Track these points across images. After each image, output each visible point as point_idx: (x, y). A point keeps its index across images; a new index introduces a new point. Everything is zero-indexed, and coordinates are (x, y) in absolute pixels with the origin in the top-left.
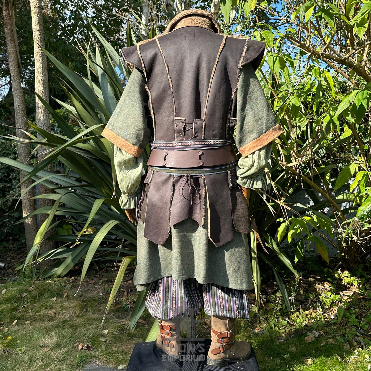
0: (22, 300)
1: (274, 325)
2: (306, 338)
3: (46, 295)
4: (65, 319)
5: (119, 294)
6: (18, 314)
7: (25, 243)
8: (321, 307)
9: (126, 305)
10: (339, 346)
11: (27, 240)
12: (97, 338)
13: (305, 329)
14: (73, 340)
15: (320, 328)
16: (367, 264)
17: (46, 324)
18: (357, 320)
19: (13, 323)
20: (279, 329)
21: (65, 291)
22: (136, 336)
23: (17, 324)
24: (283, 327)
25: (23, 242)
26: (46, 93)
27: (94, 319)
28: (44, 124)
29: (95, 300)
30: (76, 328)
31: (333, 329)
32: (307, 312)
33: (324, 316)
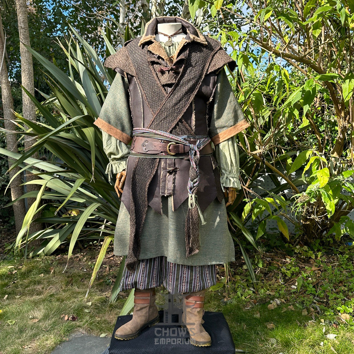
0: (12, 277)
1: (241, 295)
2: (269, 305)
3: (35, 271)
4: (52, 293)
5: (101, 270)
6: (9, 290)
7: (14, 225)
8: (282, 278)
9: (108, 279)
10: (298, 312)
11: (16, 222)
12: (81, 309)
13: (268, 298)
14: (60, 312)
15: (282, 297)
16: (323, 240)
17: (36, 298)
18: (314, 289)
19: (4, 298)
20: (245, 298)
21: (52, 267)
22: (117, 307)
23: (7, 298)
24: (249, 296)
25: (12, 224)
26: (32, 86)
27: (79, 293)
28: (30, 115)
29: (80, 276)
30: (63, 301)
31: (293, 297)
32: (270, 282)
33: (285, 286)
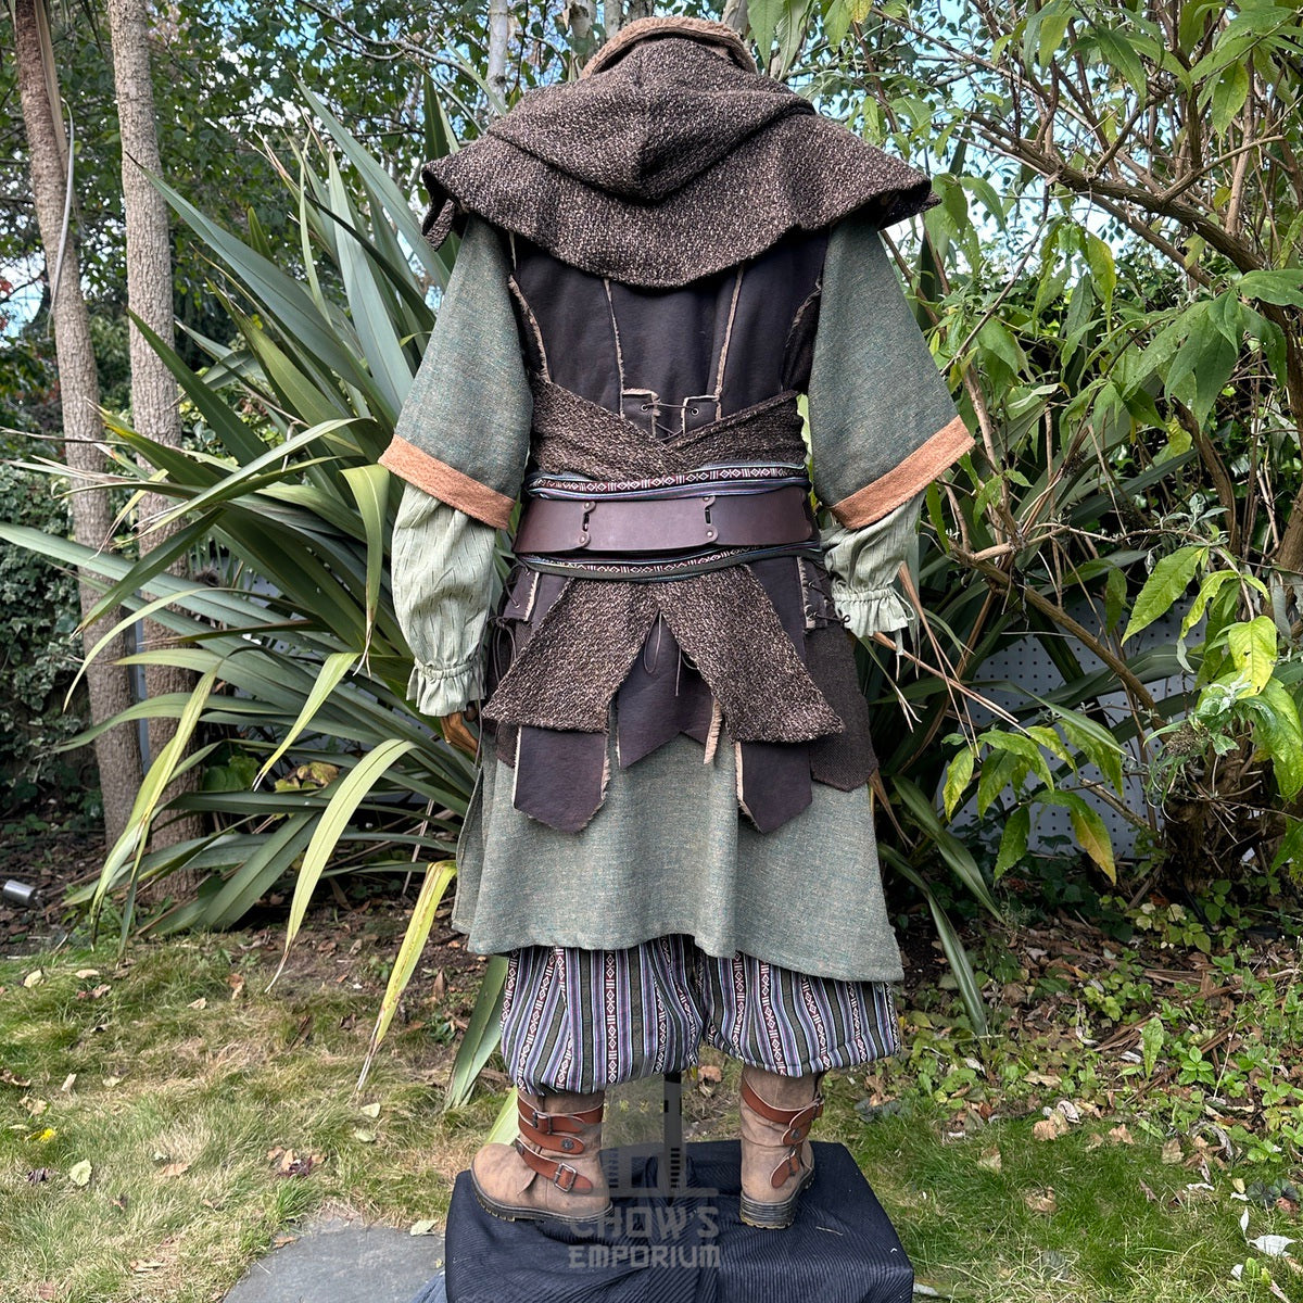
0: (91, 1009)
1: (933, 1083)
2: (1038, 1125)
3: (173, 989)
4: (235, 1070)
5: (415, 985)
6: (79, 1057)
7: (101, 819)
8: (1088, 1023)
9: (439, 1021)
10: (1146, 1151)
11: (106, 809)
12: (344, 1130)
13: (1035, 1097)
14: (265, 1138)
15: (1086, 1094)
16: (1242, 881)
17: (176, 1086)
18: (1206, 1067)
19: (62, 1085)
20: (949, 1095)
21: (236, 975)
22: (473, 1124)
23: (75, 1087)
24: (964, 1090)
25: (92, 814)
27: (333, 1070)
28: (160, 418)
29: (337, 1006)
30: (275, 1099)
31: (1127, 1096)
32: (1040, 1040)
33: (1100, 1052)
